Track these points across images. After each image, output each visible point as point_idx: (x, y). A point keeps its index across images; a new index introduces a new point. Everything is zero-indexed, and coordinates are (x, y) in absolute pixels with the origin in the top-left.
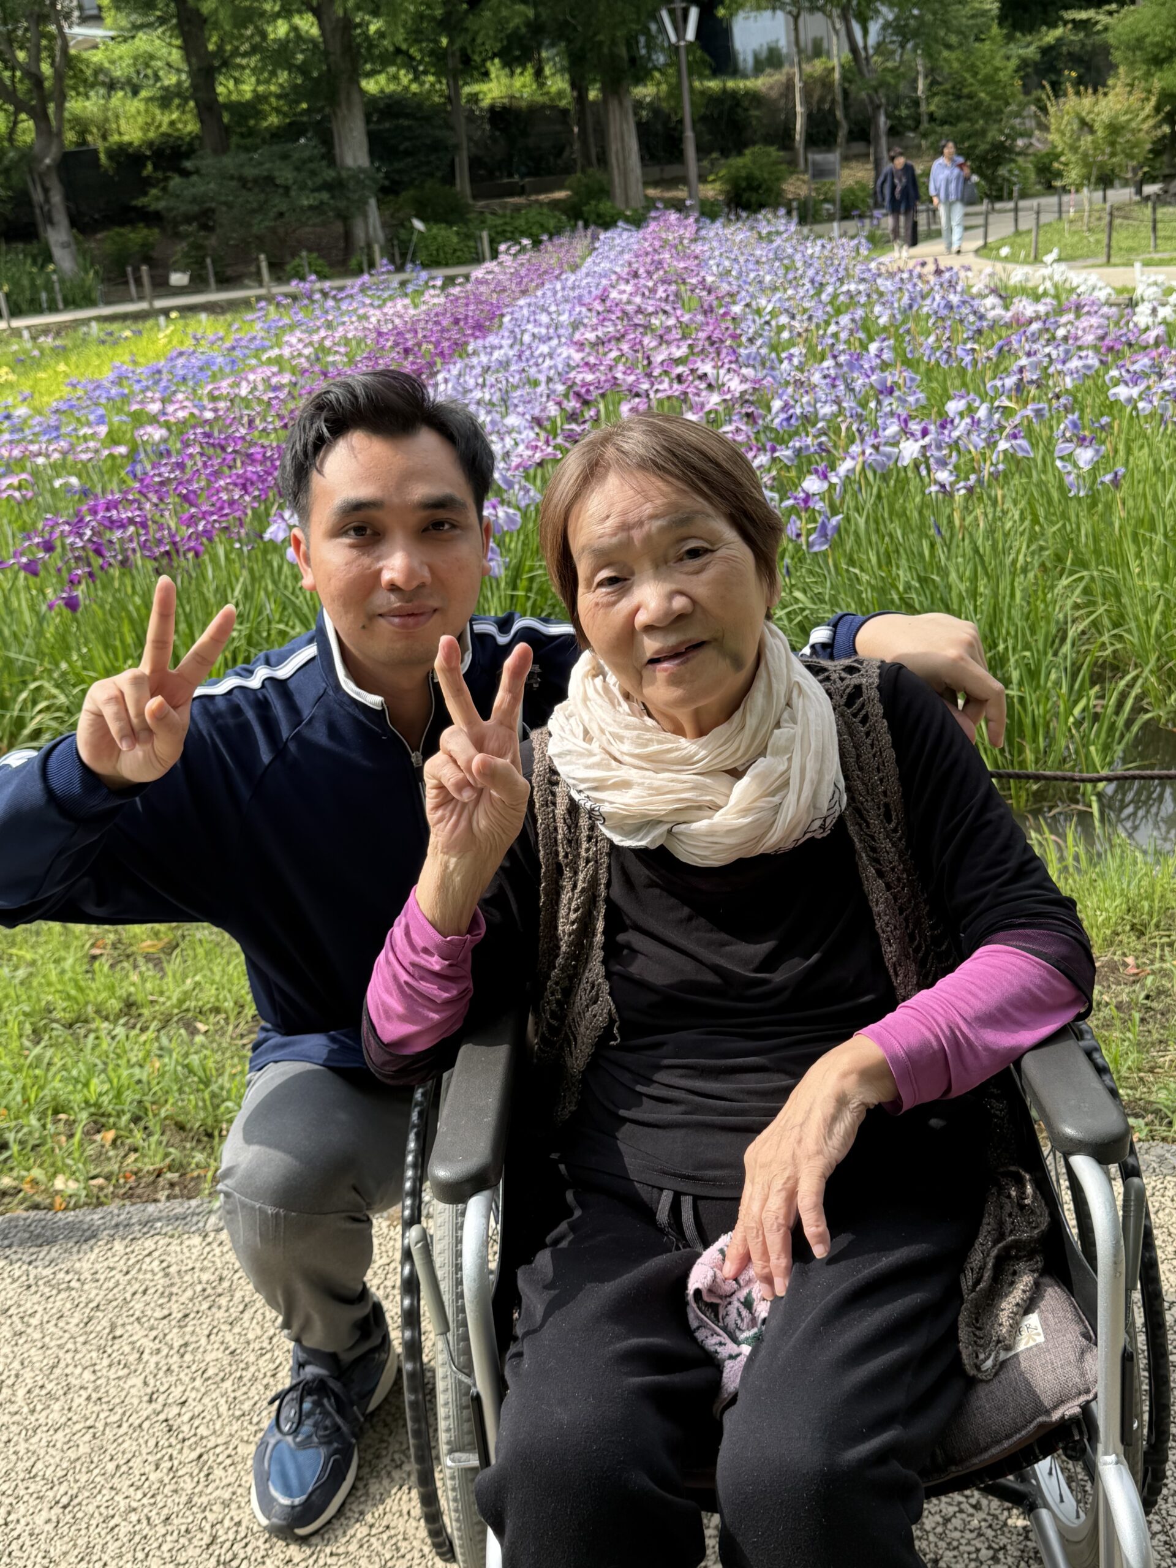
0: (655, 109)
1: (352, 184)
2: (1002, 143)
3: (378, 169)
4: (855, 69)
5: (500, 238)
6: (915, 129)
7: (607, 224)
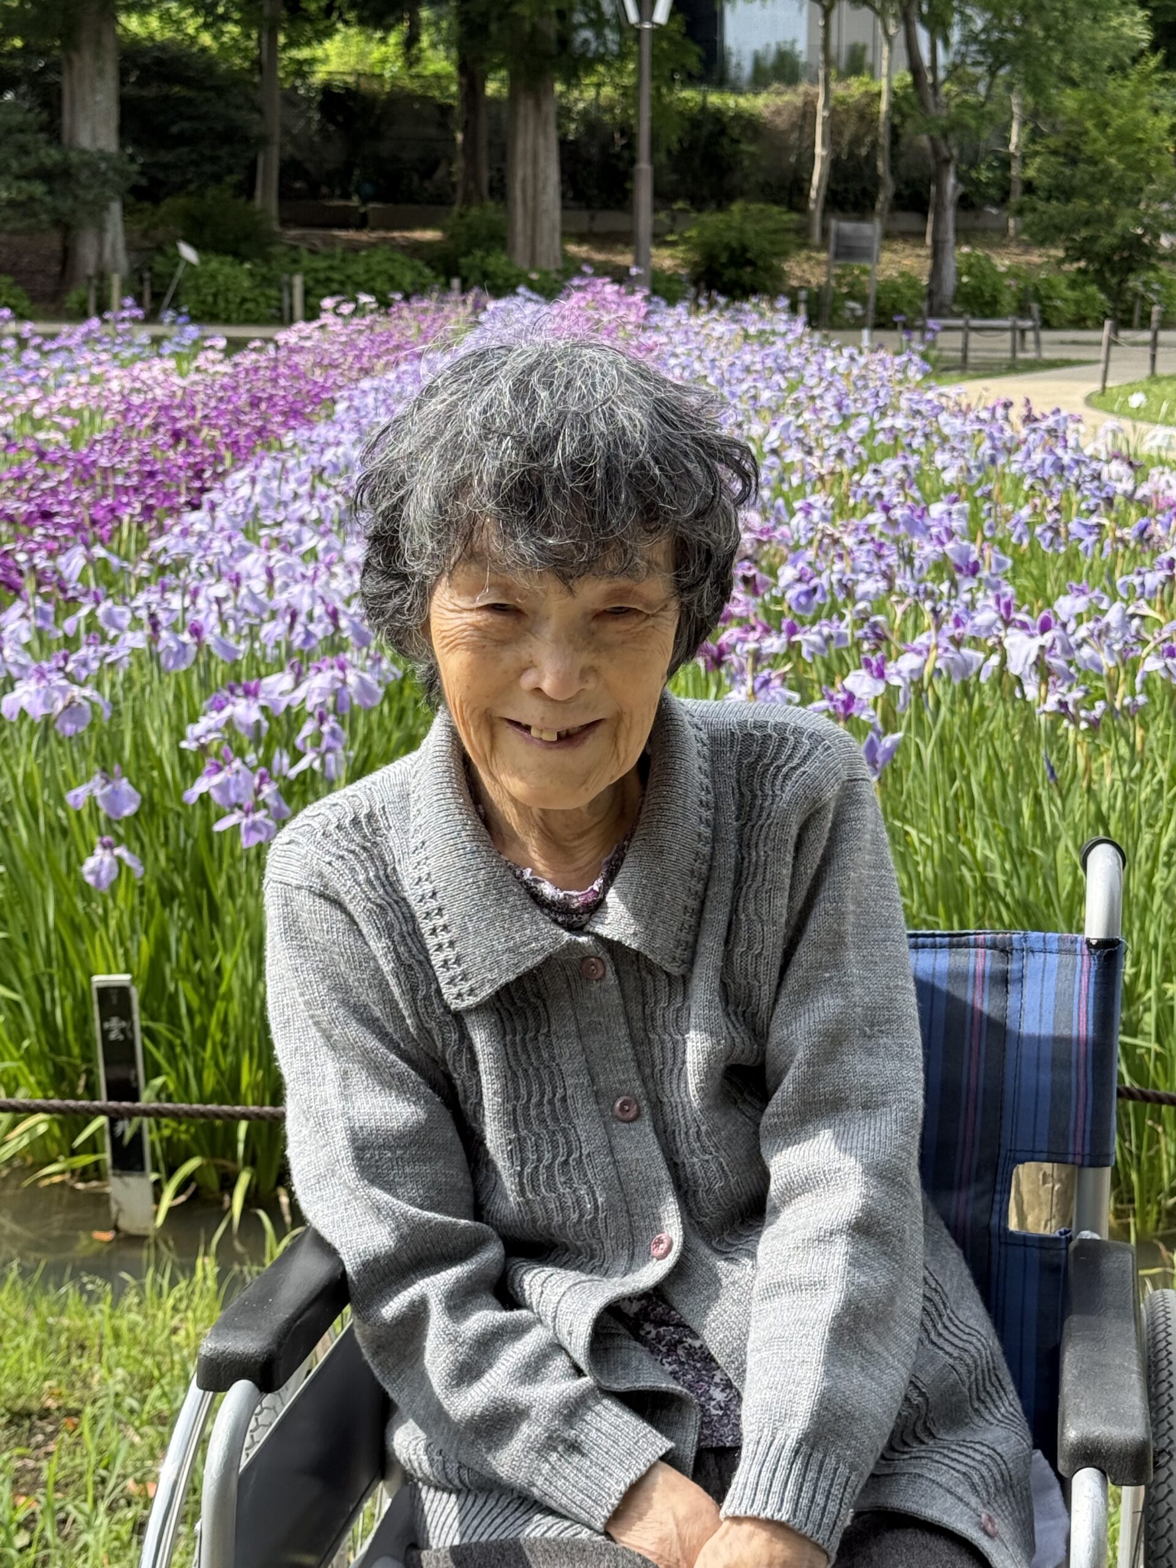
0: (591, 123)
1: (84, 175)
2: (1139, 237)
3: (132, 159)
4: (914, 99)
5: (320, 290)
6: (1002, 201)
7: (501, 289)
